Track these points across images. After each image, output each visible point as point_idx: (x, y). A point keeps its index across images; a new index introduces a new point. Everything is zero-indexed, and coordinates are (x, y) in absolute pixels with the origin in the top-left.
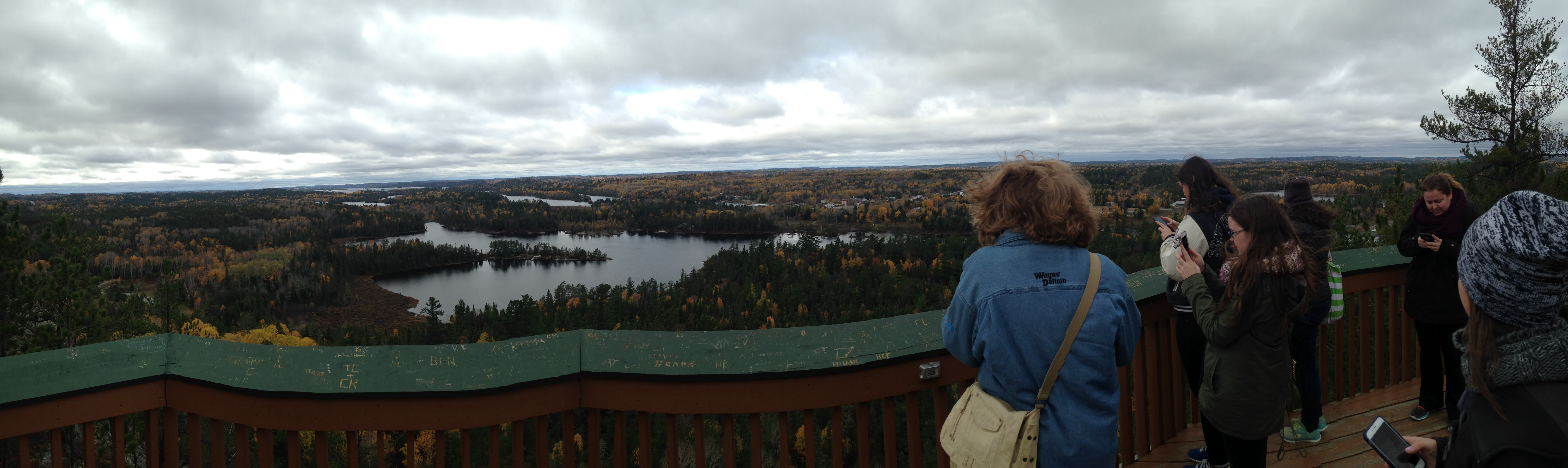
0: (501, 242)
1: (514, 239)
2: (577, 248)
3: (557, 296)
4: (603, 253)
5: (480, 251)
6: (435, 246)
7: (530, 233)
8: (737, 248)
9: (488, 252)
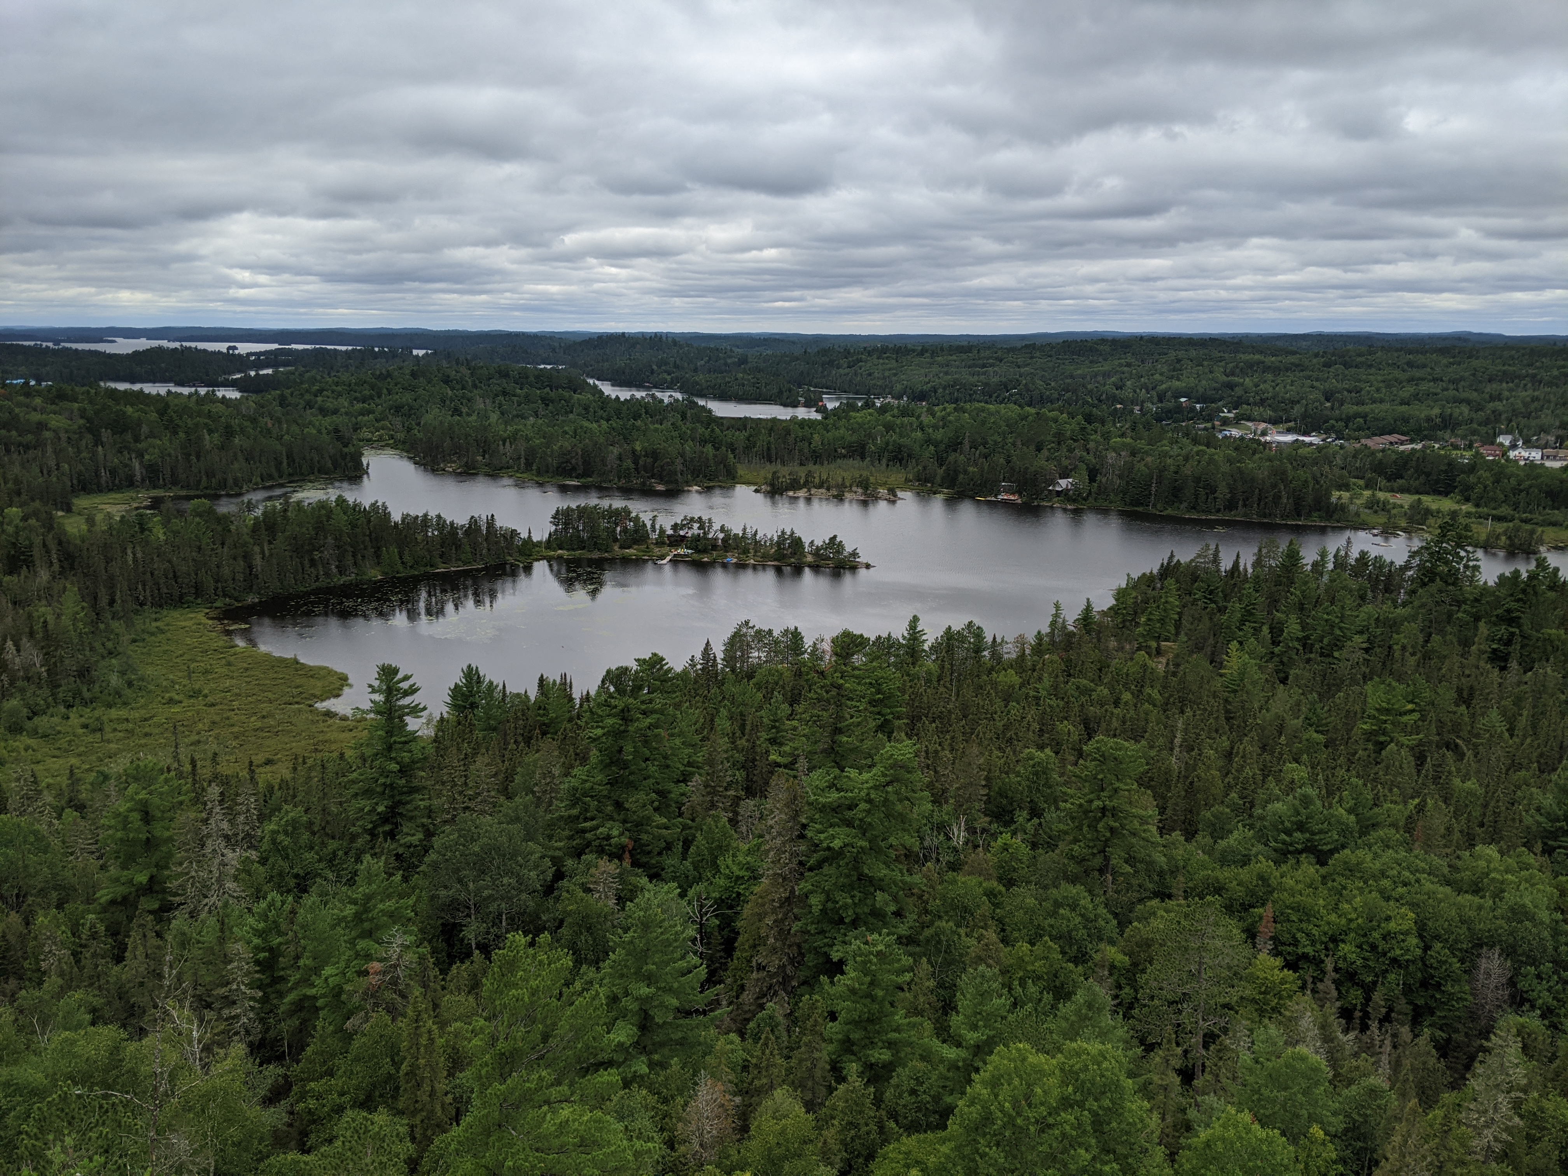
0: (582, 512)
1: (618, 503)
2: (783, 533)
3: (730, 658)
4: (849, 549)
5: (524, 535)
6: (396, 517)
7: (660, 488)
8: (1216, 560)
9: (546, 536)
